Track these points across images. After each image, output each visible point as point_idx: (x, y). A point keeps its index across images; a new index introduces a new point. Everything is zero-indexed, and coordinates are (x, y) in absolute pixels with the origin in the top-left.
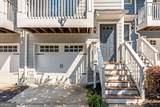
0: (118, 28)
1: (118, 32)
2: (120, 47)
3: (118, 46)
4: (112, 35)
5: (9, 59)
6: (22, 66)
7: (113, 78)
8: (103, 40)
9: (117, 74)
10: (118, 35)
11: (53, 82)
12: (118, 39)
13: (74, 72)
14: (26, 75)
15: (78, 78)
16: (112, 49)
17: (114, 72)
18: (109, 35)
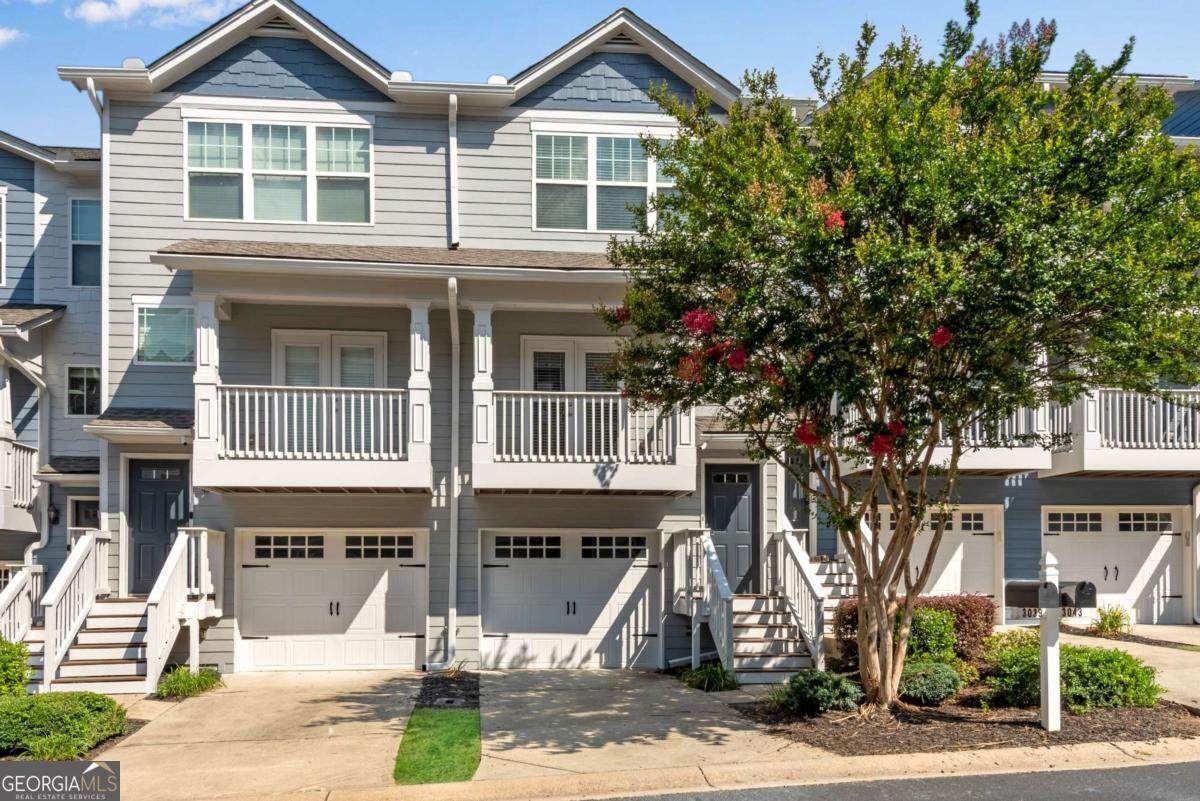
0: (765, 481)
1: (765, 493)
2: (773, 543)
3: (765, 540)
4: (746, 497)
5: (383, 585)
6: (438, 608)
7: (753, 633)
8: (718, 519)
9: (762, 623)
10: (765, 504)
11: (541, 664)
12: (765, 515)
13: (616, 628)
14: (453, 640)
15: (628, 651)
16: (746, 547)
17: (754, 619)
18: (735, 503)
